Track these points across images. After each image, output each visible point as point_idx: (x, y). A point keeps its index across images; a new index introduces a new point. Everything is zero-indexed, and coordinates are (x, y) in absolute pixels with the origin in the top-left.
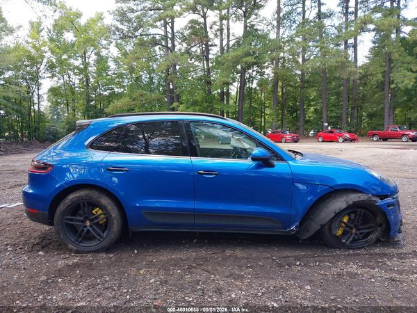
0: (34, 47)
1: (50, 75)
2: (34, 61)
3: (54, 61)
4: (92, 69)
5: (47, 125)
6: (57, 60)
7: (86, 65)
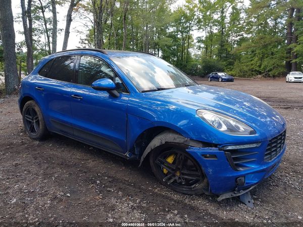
0: (189, 9)
1: (197, 28)
2: (188, 19)
3: (201, 17)
4: (228, 20)
5: (192, 63)
6: (203, 16)
7: (223, 18)
